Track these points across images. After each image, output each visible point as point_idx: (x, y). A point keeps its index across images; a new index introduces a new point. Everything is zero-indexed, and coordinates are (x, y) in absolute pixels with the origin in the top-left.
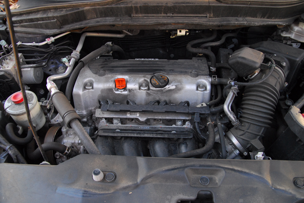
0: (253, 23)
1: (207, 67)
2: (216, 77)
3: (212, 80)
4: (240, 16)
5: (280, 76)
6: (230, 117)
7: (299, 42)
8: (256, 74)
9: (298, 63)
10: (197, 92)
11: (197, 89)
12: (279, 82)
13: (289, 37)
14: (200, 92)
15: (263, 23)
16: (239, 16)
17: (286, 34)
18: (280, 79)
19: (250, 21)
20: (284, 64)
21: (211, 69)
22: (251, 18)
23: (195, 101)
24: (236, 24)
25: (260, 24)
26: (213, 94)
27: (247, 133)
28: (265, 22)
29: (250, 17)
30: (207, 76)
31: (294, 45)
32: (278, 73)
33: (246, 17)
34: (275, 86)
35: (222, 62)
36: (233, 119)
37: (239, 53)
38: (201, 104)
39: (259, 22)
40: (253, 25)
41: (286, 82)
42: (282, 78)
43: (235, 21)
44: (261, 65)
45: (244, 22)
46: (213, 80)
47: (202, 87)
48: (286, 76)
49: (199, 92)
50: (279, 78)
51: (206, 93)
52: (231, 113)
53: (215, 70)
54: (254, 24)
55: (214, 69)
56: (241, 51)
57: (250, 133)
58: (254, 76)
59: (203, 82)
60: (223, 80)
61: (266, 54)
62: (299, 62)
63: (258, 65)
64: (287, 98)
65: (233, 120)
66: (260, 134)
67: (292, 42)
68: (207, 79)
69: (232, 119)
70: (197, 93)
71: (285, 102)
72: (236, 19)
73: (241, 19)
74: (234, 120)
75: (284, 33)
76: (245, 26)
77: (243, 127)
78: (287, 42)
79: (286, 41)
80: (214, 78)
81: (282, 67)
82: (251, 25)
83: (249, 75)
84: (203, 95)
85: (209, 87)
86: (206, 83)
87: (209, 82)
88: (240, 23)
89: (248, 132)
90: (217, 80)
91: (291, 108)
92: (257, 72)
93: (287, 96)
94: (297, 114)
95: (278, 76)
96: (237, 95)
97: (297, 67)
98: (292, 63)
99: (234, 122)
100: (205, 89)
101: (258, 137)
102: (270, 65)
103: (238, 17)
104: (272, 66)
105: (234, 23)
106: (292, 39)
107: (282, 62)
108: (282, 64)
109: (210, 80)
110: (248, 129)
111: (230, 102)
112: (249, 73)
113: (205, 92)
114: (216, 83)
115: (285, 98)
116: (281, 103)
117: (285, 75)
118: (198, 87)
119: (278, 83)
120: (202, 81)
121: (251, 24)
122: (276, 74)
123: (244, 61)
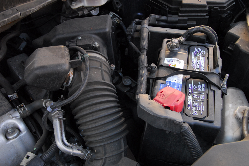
0: (28, 10)
1: (4, 98)
2: (24, 106)
3: (20, 113)
4: (7, 8)
5: (101, 63)
6: (73, 153)
7: (96, 7)
8: (72, 76)
9: (110, 34)
10: (9, 143)
11: (7, 139)
12: (105, 71)
13: (82, 6)
14: (14, 141)
15: (42, 4)
16: (4, 9)
17: (76, 4)
18: (103, 65)
19: (24, 10)
20: (97, 45)
21: (11, 97)
22: (23, 4)
23: (16, 155)
24: (7, 21)
25: (39, 7)
26: (34, 130)
27: (108, 160)
28: (44, 2)
29: (20, 4)
30: (11, 112)
31: (93, 12)
32: (97, 61)
33: (15, 6)
34: (103, 79)
35: (20, 78)
36: (80, 152)
37: (33, 63)
38: (26, 156)
39: (36, 6)
40: (31, 13)
41: (111, 64)
42: (105, 63)
43: (3, 19)
44: (71, 63)
45: (16, 15)
46: (22, 112)
47: (13, 132)
48: (107, 58)
49: (12, 141)
50: (101, 66)
51: (23, 136)
52: (72, 147)
53: (17, 95)
54: (30, 11)
55: (15, 96)
56: (34, 58)
57: (111, 156)
58: (70, 81)
59: (9, 124)
60: (36, 104)
61: (69, 43)
62: (111, 31)
63: (67, 66)
64: (122, 76)
65: (80, 155)
66: (123, 149)
67: (89, 11)
68: (13, 116)
69: (78, 154)
70: (11, 144)
71: (123, 84)
72: (3, 15)
73: (9, 12)
74: (82, 153)
75: (74, 4)
76: (20, 18)
77: (98, 155)
78: (84, 13)
79: (82, 12)
80: (22, 109)
81: (95, 49)
82: (29, 13)
83: (64, 83)
84: (21, 140)
85: (22, 126)
86: (14, 123)
87: (18, 118)
88: (11, 18)
89: (108, 157)
90: (27, 109)
91: (138, 99)
92: (71, 74)
93: (120, 74)
94: (149, 104)
95: (99, 64)
96: (65, 119)
97: (111, 38)
98: (103, 36)
99: (83, 156)
100: (18, 131)
101: (123, 154)
102: (82, 58)
103: (4, 11)
104: (84, 59)
105: (4, 22)
106: (87, 7)
107: (93, 43)
108: (94, 46)
109: (18, 115)
110: (105, 154)
111: (62, 134)
112: (63, 82)
113: (21, 135)
114: (28, 114)
115: (120, 78)
116: (119, 86)
117: (105, 56)
118: (7, 135)
119: (104, 73)
120: (7, 124)
121: (27, 12)
122: (95, 62)
123: (45, 71)
